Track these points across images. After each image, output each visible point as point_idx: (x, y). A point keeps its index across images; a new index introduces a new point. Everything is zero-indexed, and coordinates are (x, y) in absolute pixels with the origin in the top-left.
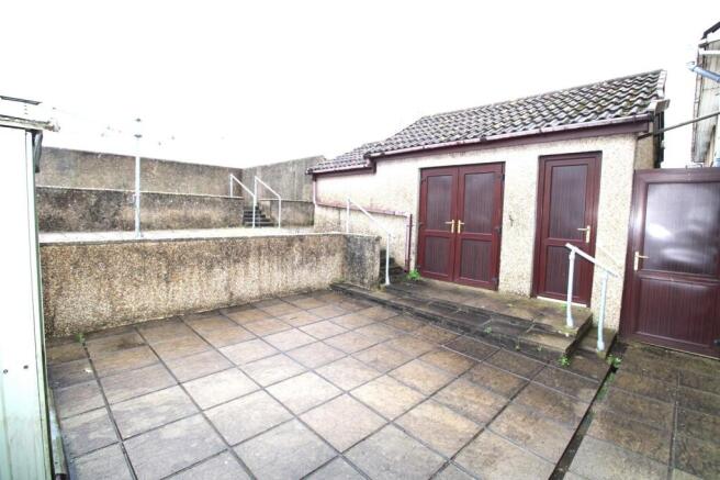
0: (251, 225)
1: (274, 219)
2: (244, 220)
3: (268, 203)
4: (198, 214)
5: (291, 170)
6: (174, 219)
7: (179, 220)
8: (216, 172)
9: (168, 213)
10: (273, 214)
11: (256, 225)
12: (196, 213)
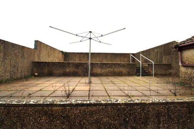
0: (140, 75)
1: (150, 72)
2: (136, 73)
3: (147, 65)
4: (118, 70)
5: (156, 51)
6: (109, 72)
7: (111, 73)
8: (126, 55)
9: (108, 70)
10: (149, 70)
11: (142, 75)
12: (117, 70)
